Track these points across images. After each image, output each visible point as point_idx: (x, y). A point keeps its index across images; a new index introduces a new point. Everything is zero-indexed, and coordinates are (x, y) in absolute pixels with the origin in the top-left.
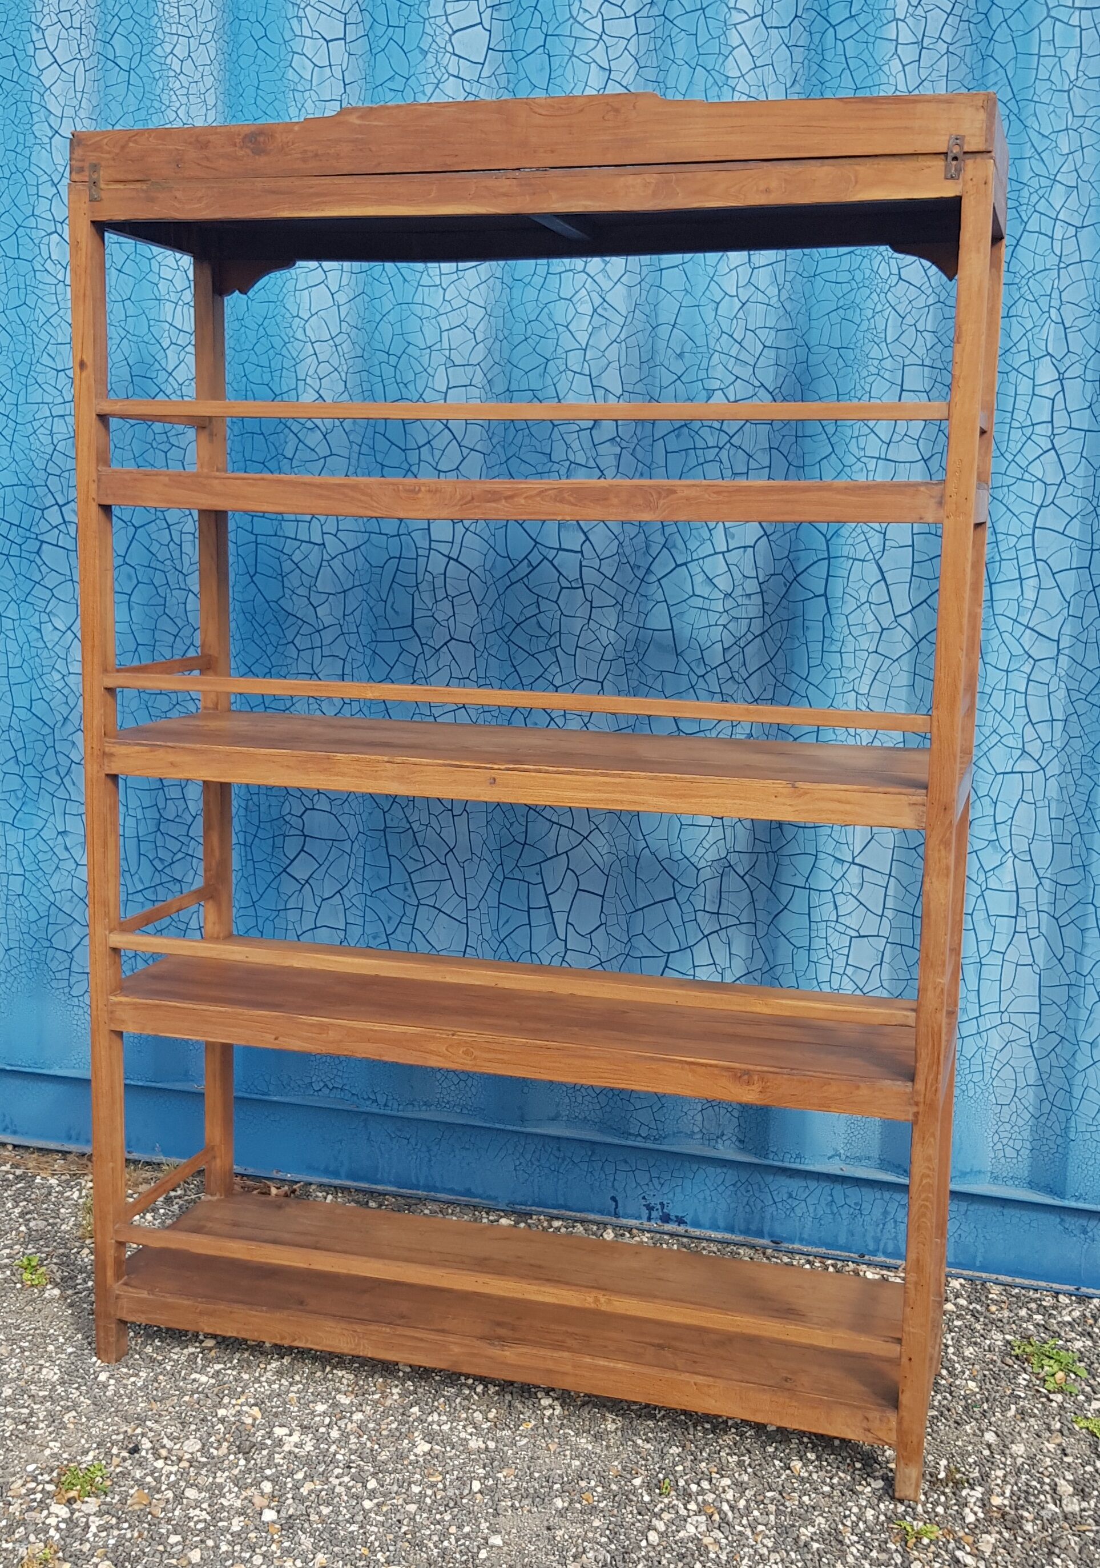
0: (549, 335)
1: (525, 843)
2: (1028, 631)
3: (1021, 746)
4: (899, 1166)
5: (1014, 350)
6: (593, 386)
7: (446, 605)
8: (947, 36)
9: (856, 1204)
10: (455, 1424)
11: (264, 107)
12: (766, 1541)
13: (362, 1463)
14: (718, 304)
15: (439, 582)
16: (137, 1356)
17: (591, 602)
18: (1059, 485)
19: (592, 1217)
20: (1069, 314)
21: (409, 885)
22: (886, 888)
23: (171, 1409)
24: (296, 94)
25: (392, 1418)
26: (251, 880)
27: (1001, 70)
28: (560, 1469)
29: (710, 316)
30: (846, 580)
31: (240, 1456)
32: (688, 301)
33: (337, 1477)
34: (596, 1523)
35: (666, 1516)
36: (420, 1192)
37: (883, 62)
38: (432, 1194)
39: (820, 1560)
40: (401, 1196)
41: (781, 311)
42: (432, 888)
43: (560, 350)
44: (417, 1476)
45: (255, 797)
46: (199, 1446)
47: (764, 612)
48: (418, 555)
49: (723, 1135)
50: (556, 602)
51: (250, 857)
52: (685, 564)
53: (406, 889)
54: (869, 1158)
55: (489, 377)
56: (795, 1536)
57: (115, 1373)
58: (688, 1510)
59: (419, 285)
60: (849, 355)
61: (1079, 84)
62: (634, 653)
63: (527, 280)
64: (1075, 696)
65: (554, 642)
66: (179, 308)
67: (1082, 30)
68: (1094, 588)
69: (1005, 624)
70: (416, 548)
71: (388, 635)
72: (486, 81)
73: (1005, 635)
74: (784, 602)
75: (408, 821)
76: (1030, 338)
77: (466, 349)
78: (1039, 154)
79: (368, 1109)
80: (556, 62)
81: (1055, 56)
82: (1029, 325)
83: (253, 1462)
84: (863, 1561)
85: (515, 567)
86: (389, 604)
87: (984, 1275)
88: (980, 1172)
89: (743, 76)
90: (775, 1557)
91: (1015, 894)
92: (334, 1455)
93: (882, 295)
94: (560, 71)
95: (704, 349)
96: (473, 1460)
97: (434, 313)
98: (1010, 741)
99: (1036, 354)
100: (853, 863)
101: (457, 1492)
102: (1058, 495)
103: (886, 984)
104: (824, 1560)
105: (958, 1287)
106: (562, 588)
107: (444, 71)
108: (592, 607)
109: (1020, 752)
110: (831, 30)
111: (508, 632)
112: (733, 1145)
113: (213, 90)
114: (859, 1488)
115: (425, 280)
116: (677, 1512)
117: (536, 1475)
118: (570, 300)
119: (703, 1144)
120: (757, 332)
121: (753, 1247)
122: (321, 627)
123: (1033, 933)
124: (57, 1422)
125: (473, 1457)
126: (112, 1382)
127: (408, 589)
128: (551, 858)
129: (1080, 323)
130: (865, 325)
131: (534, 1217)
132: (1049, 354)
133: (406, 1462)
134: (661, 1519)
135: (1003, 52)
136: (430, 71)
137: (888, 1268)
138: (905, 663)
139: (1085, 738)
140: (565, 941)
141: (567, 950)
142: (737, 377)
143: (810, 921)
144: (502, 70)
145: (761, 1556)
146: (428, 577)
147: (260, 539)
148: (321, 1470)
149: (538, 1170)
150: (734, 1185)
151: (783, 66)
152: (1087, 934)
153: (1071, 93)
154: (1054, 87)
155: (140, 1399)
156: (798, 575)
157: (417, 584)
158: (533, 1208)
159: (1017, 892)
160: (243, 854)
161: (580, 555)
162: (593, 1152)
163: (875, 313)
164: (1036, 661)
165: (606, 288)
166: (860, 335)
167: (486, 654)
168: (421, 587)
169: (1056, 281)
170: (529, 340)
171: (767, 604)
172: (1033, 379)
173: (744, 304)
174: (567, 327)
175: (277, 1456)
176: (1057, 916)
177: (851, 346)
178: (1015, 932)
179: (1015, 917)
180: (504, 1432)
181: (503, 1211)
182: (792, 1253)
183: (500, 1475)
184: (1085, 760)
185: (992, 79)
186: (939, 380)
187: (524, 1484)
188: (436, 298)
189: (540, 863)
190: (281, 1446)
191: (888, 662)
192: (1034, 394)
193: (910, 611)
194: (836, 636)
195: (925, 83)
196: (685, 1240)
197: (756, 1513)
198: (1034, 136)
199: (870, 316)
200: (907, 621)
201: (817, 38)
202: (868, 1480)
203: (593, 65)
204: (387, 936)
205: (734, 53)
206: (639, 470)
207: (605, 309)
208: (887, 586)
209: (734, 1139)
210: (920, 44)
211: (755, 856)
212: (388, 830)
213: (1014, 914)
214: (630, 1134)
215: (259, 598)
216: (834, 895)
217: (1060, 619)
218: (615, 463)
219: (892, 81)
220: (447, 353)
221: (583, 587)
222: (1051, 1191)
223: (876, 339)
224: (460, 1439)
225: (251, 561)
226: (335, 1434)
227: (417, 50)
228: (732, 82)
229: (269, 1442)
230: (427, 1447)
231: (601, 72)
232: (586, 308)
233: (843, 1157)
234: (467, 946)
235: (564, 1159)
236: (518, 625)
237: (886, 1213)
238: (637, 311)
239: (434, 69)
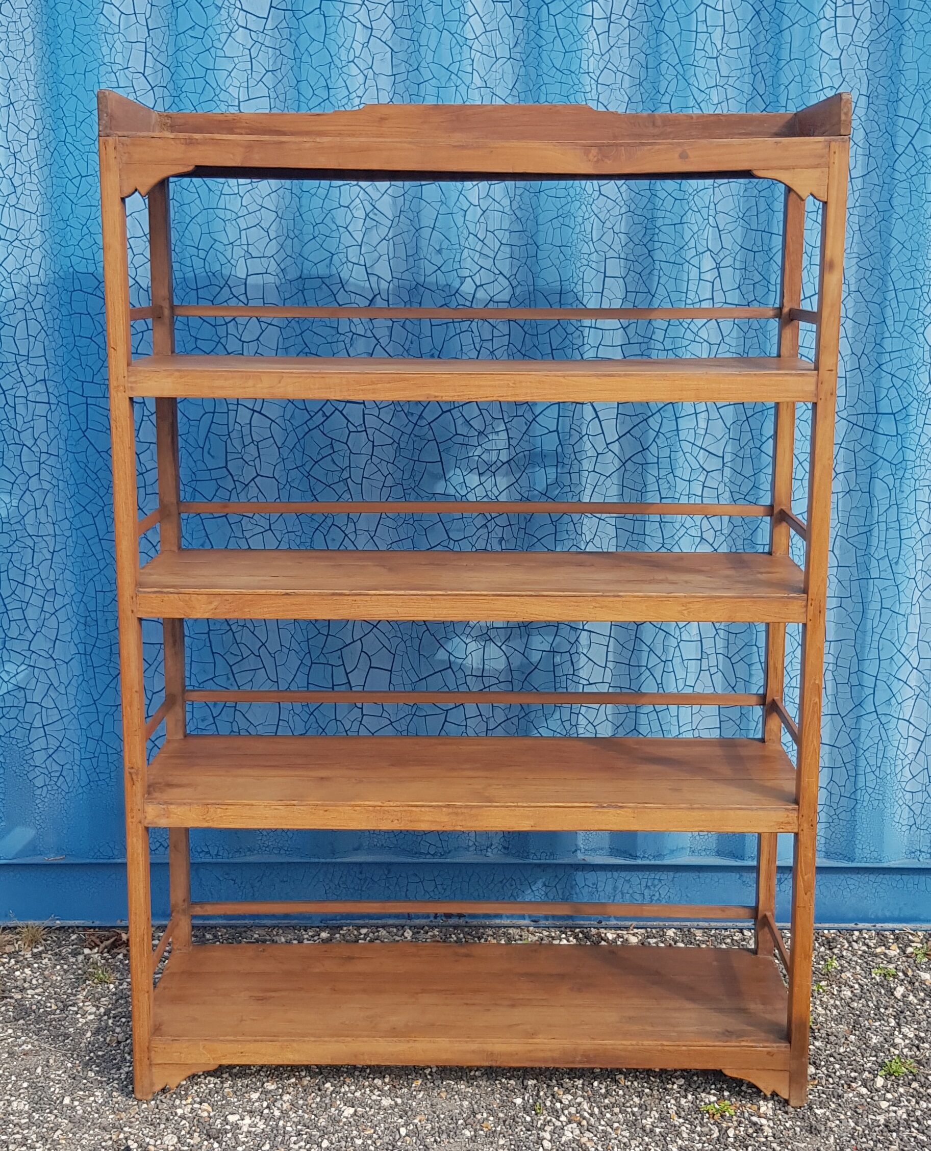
0: (333, 234)
1: (328, 634)
2: (702, 451)
3: (700, 535)
4: (625, 852)
5: (686, 247)
6: (367, 274)
7: (252, 449)
8: (629, 13)
9: (594, 884)
10: (363, 1091)
11: (80, 45)
12: (624, 1133)
13: (308, 1130)
14: (466, 211)
15: (246, 430)
16: (85, 1081)
17: (373, 442)
18: (719, 345)
19: (391, 922)
20: (722, 220)
21: (231, 676)
22: (608, 646)
23: (137, 1116)
24: (107, 35)
25: (314, 1094)
26: (92, 682)
27: (670, 42)
28: (457, 1109)
29: (460, 222)
30: (571, 419)
31: (212, 1140)
32: (443, 210)
33: (295, 1144)
34: (501, 1142)
35: (548, 1128)
36: (247, 921)
37: (583, 32)
38: (257, 921)
39: (665, 1139)
40: (230, 927)
41: (514, 217)
42: (249, 675)
43: (341, 246)
44: (355, 1133)
45: (93, 615)
46: (176, 1140)
47: (509, 444)
48: (229, 410)
49: (491, 845)
50: (346, 444)
51: (90, 664)
52: (449, 411)
53: (228, 679)
54: (602, 849)
55: (282, 266)
56: (641, 1126)
57: (75, 1095)
58: (561, 1122)
59: (221, 194)
60: (568, 251)
61: (723, 53)
62: (411, 480)
63: (313, 192)
64: (737, 496)
65: (346, 475)
66: (6, 210)
67: (724, 13)
68: (747, 418)
69: (687, 447)
70: (227, 404)
71: (206, 475)
72: (270, 33)
73: (687, 455)
74: (526, 438)
75: (228, 624)
76: (696, 238)
77: (261, 245)
78: (699, 104)
79: (203, 860)
80: (330, 21)
81: (707, 32)
82: (695, 229)
83: (224, 1143)
84: (693, 1135)
85: (312, 417)
86: (206, 450)
87: (688, 924)
88: (682, 848)
89: (477, 38)
90: (633, 1143)
91: (699, 643)
92: (285, 1128)
93: (589, 206)
94: (334, 28)
95: (457, 247)
96: (390, 1114)
97: (234, 216)
98: (693, 532)
99: (700, 249)
100: (583, 630)
101: (391, 1138)
102: (719, 352)
103: (610, 718)
104: (668, 1138)
105: (673, 935)
106: (350, 432)
107: (235, 23)
108: (373, 446)
109: (699, 539)
110: (545, 6)
111: (308, 468)
112: (499, 852)
113: (30, 28)
114: (669, 1086)
115: (226, 190)
116: (554, 1125)
117: (442, 1116)
118: (348, 207)
119: (476, 854)
120: (495, 232)
121: (519, 927)
122: (144, 470)
123: (713, 670)
124: (49, 1141)
125: (389, 1112)
126: (76, 1103)
127: (221, 437)
128: (349, 644)
129: (730, 227)
130: (577, 230)
131: (345, 928)
132: (709, 249)
133: (341, 1124)
134: (545, 1131)
135: (671, 28)
136: (223, 23)
137: (620, 928)
138: (615, 478)
139: (745, 526)
140: (362, 708)
141: (363, 715)
142: (482, 267)
143: (555, 676)
144: (284, 24)
145: (624, 1144)
146: (237, 427)
147: (90, 401)
148: (280, 1140)
149: (344, 891)
150: (501, 882)
151: (507, 30)
152: (753, 667)
153: (719, 59)
154: (707, 55)
155: (108, 1113)
156: (536, 417)
157: (229, 433)
158: (342, 921)
159: (701, 641)
160: (83, 662)
161: (362, 405)
162: (389, 871)
163: (584, 219)
164: (708, 472)
165: (375, 197)
166: (574, 236)
167: (288, 487)
168: (232, 435)
169: (712, 197)
170: (317, 238)
171: (512, 438)
172: (699, 268)
173: (484, 212)
174: (346, 228)
175: (240, 1136)
176: (729, 656)
177: (569, 244)
178: (701, 670)
179: (701, 660)
180: (403, 1090)
181: (318, 927)
182: (548, 927)
183: (416, 1121)
184: (746, 542)
185: (664, 48)
186: (632, 269)
187: (437, 1125)
188: (234, 204)
189: (341, 649)
190: (240, 1129)
191: (603, 478)
192: (700, 279)
193: (618, 440)
194: (566, 461)
195: (613, 49)
196: (466, 929)
197: (608, 1115)
198: (695, 90)
199: (581, 222)
200: (615, 447)
201: (533, 12)
202: (673, 1079)
203: (358, 24)
204: (214, 718)
205: (471, 20)
206: (409, 338)
207: (376, 214)
208: (600, 422)
209: (500, 847)
210: (609, 18)
211: (509, 631)
212: (211, 633)
213: (699, 658)
214: (421, 853)
215: (91, 450)
216: (571, 655)
217: (724, 441)
218: (388, 334)
219: (590, 46)
220: (245, 247)
221: (366, 431)
222: (734, 856)
223: (585, 239)
224: (374, 1101)
225: (82, 418)
226: (277, 1113)
227: (213, 6)
228: (469, 43)
229: (228, 1127)
230: (352, 1110)
231: (365, 30)
232: (360, 214)
233: (583, 850)
234: (279, 720)
235: (366, 880)
236: (316, 462)
237: (615, 888)
238: (401, 216)
239: (227, 21)
